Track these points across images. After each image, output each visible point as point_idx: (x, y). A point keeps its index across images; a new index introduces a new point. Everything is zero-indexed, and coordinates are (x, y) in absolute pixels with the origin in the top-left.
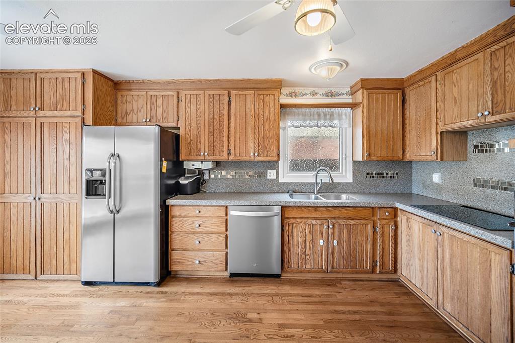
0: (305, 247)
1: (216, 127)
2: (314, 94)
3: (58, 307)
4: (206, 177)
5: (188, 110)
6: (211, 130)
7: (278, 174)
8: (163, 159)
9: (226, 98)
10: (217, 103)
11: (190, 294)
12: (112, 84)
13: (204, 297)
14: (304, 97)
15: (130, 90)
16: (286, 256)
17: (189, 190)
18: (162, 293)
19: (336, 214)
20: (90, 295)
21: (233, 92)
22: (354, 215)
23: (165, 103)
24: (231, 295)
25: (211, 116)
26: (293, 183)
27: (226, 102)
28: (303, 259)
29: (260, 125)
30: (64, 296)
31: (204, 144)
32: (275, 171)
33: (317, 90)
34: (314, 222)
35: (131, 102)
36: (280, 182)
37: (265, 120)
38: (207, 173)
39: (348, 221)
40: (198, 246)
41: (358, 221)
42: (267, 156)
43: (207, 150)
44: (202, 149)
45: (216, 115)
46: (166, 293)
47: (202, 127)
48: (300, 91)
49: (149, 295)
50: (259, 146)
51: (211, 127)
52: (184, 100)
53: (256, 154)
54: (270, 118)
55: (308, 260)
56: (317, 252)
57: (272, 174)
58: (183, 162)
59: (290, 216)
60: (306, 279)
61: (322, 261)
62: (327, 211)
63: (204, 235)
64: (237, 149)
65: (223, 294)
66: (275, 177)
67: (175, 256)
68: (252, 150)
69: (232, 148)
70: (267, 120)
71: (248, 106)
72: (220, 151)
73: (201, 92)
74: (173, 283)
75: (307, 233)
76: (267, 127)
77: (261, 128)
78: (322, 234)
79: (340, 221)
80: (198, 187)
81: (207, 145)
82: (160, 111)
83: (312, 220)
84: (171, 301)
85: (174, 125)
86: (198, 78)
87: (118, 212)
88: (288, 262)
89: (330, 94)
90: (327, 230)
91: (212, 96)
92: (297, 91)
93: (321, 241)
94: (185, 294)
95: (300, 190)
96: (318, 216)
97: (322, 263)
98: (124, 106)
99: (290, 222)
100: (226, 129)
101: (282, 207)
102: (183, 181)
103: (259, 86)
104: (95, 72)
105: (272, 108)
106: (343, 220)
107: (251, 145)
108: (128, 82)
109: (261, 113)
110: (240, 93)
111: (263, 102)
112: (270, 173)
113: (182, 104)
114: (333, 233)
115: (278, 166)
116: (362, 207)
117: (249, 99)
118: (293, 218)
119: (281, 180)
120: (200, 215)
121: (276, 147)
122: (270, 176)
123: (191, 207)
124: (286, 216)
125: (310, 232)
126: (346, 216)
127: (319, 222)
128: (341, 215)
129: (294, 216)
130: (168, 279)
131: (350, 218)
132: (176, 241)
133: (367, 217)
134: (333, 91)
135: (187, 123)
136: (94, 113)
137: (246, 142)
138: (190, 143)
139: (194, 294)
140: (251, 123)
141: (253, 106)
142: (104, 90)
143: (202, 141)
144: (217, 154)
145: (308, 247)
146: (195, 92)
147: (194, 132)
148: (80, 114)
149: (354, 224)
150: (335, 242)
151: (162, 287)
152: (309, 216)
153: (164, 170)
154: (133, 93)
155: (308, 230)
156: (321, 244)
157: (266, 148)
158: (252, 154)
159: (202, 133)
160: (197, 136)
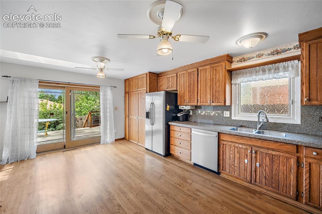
0: (234, 161)
1: (192, 88)
2: (259, 56)
3: (138, 153)
4: (191, 113)
5: (181, 81)
6: (190, 90)
7: (231, 114)
8: (167, 105)
9: (196, 72)
10: (192, 76)
11: (173, 164)
12: (156, 75)
13: (177, 167)
14: (251, 60)
15: (162, 76)
16: (221, 162)
17: (181, 119)
18: (164, 160)
19: (259, 143)
20: (146, 153)
21: (200, 68)
22: (275, 148)
23: (172, 79)
24: (188, 171)
25: (190, 83)
26: (242, 120)
27: (196, 75)
28: (233, 168)
29: (214, 85)
30: (141, 151)
31: (187, 98)
32: (229, 112)
33: (262, 52)
34: (240, 146)
35: (162, 81)
36: (232, 119)
37: (217, 81)
38: (191, 112)
39: (269, 151)
40: (180, 145)
41: (280, 153)
42: (218, 102)
43: (188, 100)
44: (186, 100)
45: (192, 82)
46: (165, 160)
47: (186, 89)
48: (248, 56)
49: (160, 159)
50: (213, 97)
51: (190, 88)
52: (179, 77)
53: (211, 102)
54: (220, 80)
55: (236, 171)
56: (242, 166)
57: (227, 114)
58: (178, 106)
59: (224, 139)
60: (236, 182)
61: (247, 174)
62: (251, 141)
63: (182, 141)
64: (202, 99)
65: (185, 169)
66: (229, 116)
67: (172, 147)
68: (209, 99)
69: (199, 99)
70: (218, 81)
71: (207, 74)
72: (194, 101)
73: (186, 72)
74: (170, 158)
75: (236, 152)
76: (218, 85)
77: (214, 86)
78: (247, 155)
79: (261, 150)
80: (187, 118)
81: (188, 98)
82: (171, 83)
83: (239, 145)
84: (165, 163)
85: (175, 89)
86: (184, 65)
87: (153, 125)
88: (223, 167)
89: (275, 53)
90: (251, 154)
91: (190, 73)
92: (245, 57)
93: (246, 160)
94: (171, 163)
95: (247, 126)
96: (243, 142)
97: (247, 176)
98: (160, 83)
99: (224, 143)
100: (196, 89)
101: (219, 133)
102: (179, 115)
103: (213, 62)
104: (149, 72)
105: (221, 73)
106: (265, 150)
107: (209, 96)
108: (161, 73)
109: (214, 77)
110: (203, 68)
111: (216, 71)
112: (226, 113)
113: (178, 79)
114: (256, 157)
115: (231, 109)
116: (284, 143)
117: (208, 71)
118: (226, 141)
119: (233, 118)
120: (180, 130)
121: (223, 97)
122: (226, 115)
123: (177, 127)
124: (222, 139)
125: (238, 152)
126: (268, 147)
127: (244, 147)
128: (262, 146)
129: (227, 140)
130: (170, 156)
131: (273, 150)
132: (172, 141)
133: (291, 152)
134: (279, 49)
135: (180, 87)
136: (149, 88)
137: (206, 95)
138: (181, 97)
139: (174, 165)
140: (209, 84)
141: (210, 74)
142: (153, 78)
143: (186, 96)
144: (192, 102)
145: (236, 162)
146: (183, 72)
147: (183, 91)
148: (146, 89)
149: (275, 155)
150: (258, 164)
151: (166, 158)
152: (237, 141)
153: (168, 109)
154: (162, 77)
155: (236, 150)
156: (246, 162)
157: (217, 98)
158: (209, 102)
159: (186, 92)
160: (184, 93)
